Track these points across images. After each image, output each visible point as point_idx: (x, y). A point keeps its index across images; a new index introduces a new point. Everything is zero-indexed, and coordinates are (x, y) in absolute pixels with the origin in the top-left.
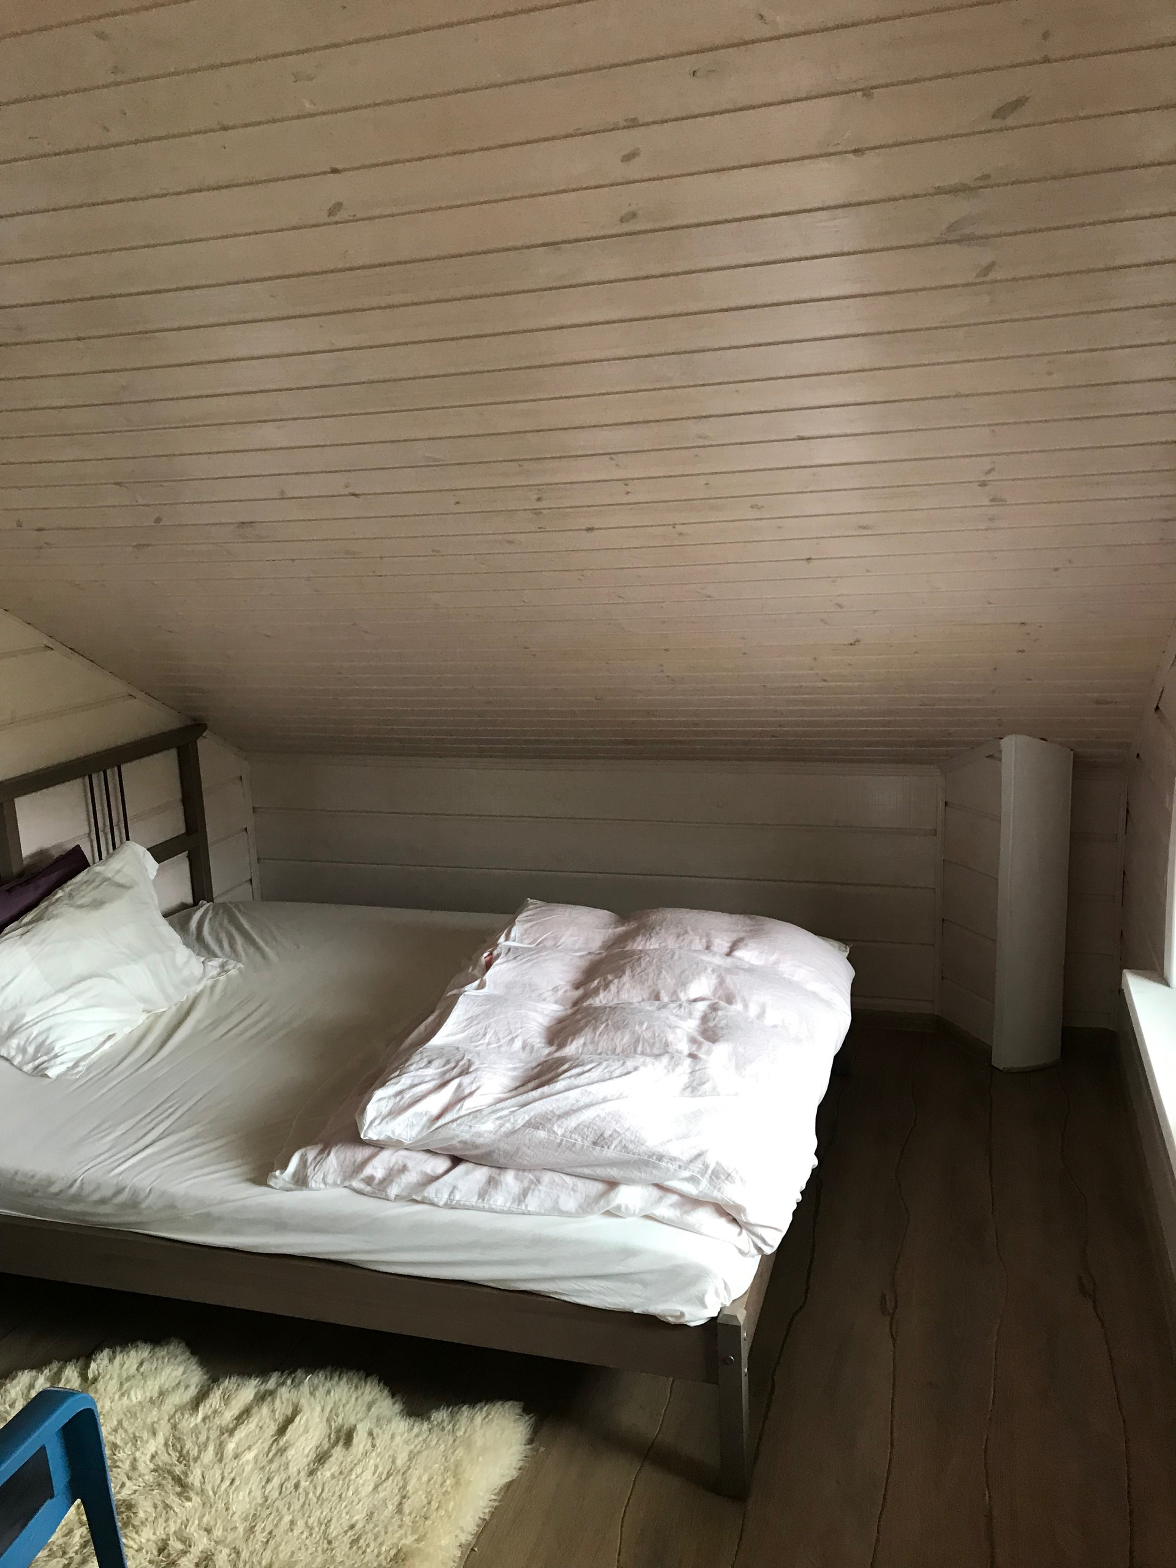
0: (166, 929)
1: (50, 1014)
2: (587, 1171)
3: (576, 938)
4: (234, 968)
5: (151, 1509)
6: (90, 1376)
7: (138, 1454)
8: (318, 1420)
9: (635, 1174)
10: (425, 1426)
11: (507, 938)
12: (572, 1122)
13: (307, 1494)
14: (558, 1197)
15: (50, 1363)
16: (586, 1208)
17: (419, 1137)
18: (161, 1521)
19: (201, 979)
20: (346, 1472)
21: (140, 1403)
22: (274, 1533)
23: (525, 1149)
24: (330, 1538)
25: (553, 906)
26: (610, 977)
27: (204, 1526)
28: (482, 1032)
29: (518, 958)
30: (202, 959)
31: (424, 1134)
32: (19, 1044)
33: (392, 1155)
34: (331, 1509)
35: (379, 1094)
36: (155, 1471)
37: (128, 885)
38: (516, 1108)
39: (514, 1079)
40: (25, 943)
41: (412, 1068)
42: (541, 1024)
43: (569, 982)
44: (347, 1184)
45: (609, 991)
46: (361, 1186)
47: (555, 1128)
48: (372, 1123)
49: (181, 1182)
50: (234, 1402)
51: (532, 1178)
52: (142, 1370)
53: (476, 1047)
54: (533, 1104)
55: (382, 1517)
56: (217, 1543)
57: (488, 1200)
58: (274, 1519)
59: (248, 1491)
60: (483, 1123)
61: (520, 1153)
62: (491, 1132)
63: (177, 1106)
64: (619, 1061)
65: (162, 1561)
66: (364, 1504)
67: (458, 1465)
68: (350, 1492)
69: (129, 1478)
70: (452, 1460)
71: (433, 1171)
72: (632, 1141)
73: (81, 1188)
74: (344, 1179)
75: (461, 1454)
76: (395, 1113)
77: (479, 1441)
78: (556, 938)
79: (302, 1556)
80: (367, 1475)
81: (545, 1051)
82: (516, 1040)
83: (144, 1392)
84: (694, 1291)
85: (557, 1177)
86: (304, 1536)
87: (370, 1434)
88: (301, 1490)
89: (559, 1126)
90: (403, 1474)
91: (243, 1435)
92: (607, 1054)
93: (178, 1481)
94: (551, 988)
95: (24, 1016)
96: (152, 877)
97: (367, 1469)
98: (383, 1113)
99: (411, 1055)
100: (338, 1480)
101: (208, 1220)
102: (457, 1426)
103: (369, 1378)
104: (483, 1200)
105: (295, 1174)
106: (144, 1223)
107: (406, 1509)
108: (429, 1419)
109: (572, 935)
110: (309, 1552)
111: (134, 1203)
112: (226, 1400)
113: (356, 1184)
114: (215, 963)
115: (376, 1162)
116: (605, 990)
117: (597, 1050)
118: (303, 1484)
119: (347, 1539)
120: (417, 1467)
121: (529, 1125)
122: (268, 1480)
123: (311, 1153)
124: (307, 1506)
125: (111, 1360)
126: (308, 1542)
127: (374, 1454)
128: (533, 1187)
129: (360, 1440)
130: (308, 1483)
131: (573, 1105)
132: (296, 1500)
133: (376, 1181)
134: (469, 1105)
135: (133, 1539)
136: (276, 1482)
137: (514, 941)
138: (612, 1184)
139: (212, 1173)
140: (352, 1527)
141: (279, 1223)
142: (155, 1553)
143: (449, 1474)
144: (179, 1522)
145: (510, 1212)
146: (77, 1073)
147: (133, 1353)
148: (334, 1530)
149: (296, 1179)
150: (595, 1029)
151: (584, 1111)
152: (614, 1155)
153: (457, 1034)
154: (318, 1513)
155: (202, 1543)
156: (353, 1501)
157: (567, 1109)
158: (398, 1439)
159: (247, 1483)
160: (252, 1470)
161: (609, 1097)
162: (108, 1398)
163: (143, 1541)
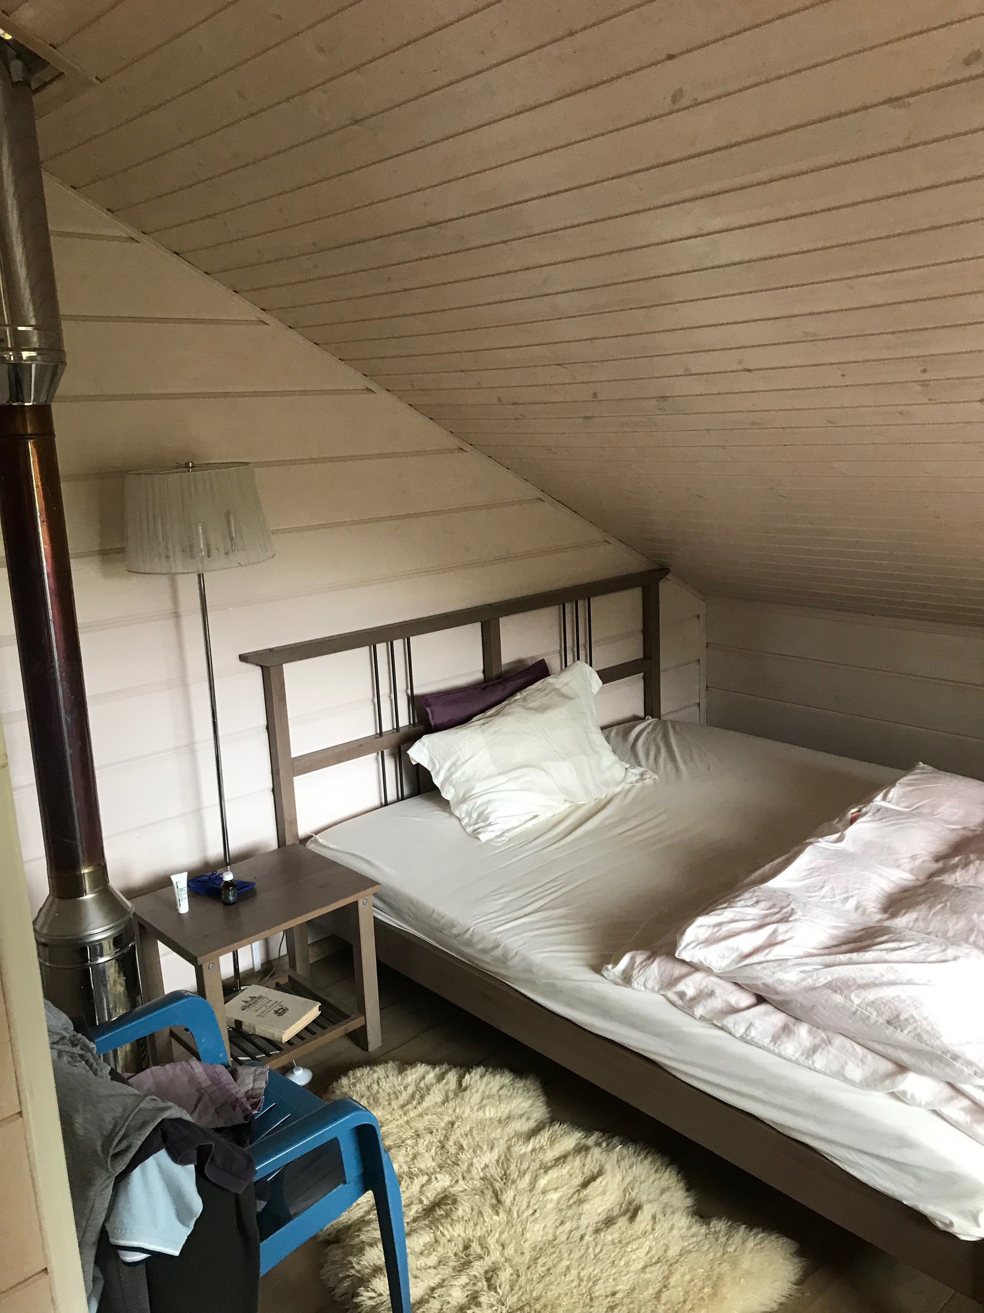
0: (599, 738)
1: (492, 790)
2: (878, 1047)
3: (956, 810)
4: (650, 778)
5: (468, 1210)
6: (464, 1085)
7: (475, 1161)
8: (616, 1186)
9: (926, 1065)
10: (703, 1230)
11: (884, 799)
12: (871, 995)
13: (588, 1248)
14: (846, 1063)
15: (443, 1064)
16: (872, 1082)
17: (728, 969)
18: (471, 1223)
19: (621, 782)
20: (624, 1242)
21: (491, 1119)
22: (551, 1271)
23: (821, 1008)
24: (593, 1295)
25: (941, 774)
26: (972, 857)
27: (502, 1241)
28: (820, 884)
29: (884, 820)
30: (627, 766)
31: (732, 968)
32: (467, 810)
33: (704, 978)
34: (602, 1270)
35: (701, 920)
36: (482, 1179)
37: (572, 696)
38: (820, 967)
39: (833, 937)
40: (483, 732)
41: (740, 904)
42: (882, 889)
43: (930, 853)
44: (662, 993)
45: (967, 871)
46: (675, 998)
47: (853, 996)
48: (688, 945)
49: (540, 953)
50: (557, 1145)
51: (825, 1037)
52: (501, 1093)
53: (809, 897)
54: (837, 968)
55: (642, 1296)
56: (507, 1260)
57: (780, 1045)
58: (554, 1259)
59: (543, 1225)
60: (785, 973)
61: (816, 1011)
62: (792, 983)
63: (559, 887)
64: (941, 946)
65: (463, 1258)
66: (630, 1278)
67: (720, 1277)
68: (622, 1263)
69: (464, 1178)
70: (715, 1272)
71: (736, 1002)
72: (927, 1032)
73: (472, 936)
74: (660, 989)
75: (726, 1269)
76: (710, 942)
77: (745, 1264)
78: (934, 807)
79: (566, 1302)
80: (641, 1253)
81: (875, 916)
82: (851, 900)
83: (497, 1112)
84: (969, 1205)
85: (848, 1043)
86: (573, 1285)
87: (654, 1217)
88: (584, 1242)
89: (857, 996)
90: (671, 1265)
91: (555, 1176)
92: (937, 936)
93: (496, 1195)
94: (909, 855)
95: (473, 788)
96: (595, 692)
97: (642, 1248)
98: (700, 939)
99: (744, 892)
100: (616, 1247)
101: (553, 991)
102: (730, 1242)
103: (670, 1167)
104: (775, 1044)
105: (624, 971)
106: (509, 977)
107: (664, 1297)
108: (708, 1224)
109: (951, 807)
110: (573, 1300)
111: (504, 960)
112: (552, 1141)
113: (670, 995)
114: (638, 770)
115: (688, 980)
116: (963, 869)
117: (928, 928)
118: (587, 1238)
119: (606, 1302)
120: (684, 1264)
121: (830, 986)
122: (562, 1223)
123: (640, 957)
124: (584, 1258)
125: (482, 1077)
126: (575, 1291)
127: (651, 1236)
128: (823, 1045)
129: (644, 1217)
130: (591, 1239)
131: (877, 978)
132: (577, 1250)
133: (688, 997)
134: (776, 952)
135: (448, 1230)
136: (568, 1226)
137: (890, 802)
138: (902, 1068)
139: (564, 952)
140: (614, 1294)
141: (603, 1008)
142: (461, 1247)
143: (709, 1283)
144: (484, 1229)
145: (796, 1062)
146: (500, 842)
147: (498, 1077)
148: (599, 1290)
149: (625, 975)
150: (931, 908)
151: (884, 987)
152: (906, 1040)
153: (795, 881)
154: (591, 1269)
155: (495, 1255)
156: (622, 1271)
157: (869, 981)
158: (675, 1232)
159: (544, 1218)
160: (553, 1209)
161: (916, 981)
162: (469, 1106)
163: (455, 1234)
